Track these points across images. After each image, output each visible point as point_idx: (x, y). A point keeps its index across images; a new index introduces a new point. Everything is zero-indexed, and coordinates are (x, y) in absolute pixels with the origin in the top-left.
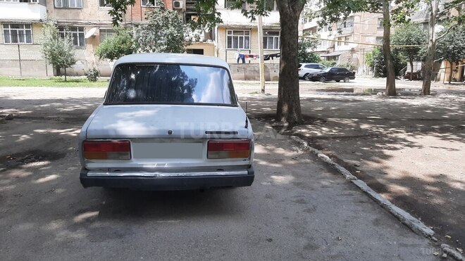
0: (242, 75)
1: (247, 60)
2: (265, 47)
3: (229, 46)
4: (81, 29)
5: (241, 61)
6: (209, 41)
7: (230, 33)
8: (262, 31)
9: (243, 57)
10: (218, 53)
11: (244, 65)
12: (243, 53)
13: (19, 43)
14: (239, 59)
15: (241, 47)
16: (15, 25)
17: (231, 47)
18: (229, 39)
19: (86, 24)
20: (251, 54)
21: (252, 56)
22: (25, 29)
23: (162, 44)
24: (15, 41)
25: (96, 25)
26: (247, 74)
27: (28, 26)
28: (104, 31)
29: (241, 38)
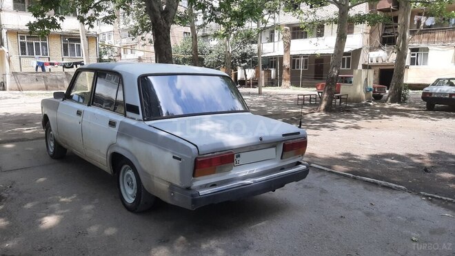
0: (42, 84)
1: (47, 68)
2: (66, 53)
3: (23, 52)
5: (40, 69)
7: (22, 38)
8: (85, 38)
9: (42, 66)
10: (9, 61)
11: (43, 74)
12: (41, 61)
14: (37, 67)
15: (38, 53)
17: (25, 54)
18: (23, 45)
20: (51, 61)
21: (53, 64)
26: (48, 83)
29: (37, 44)
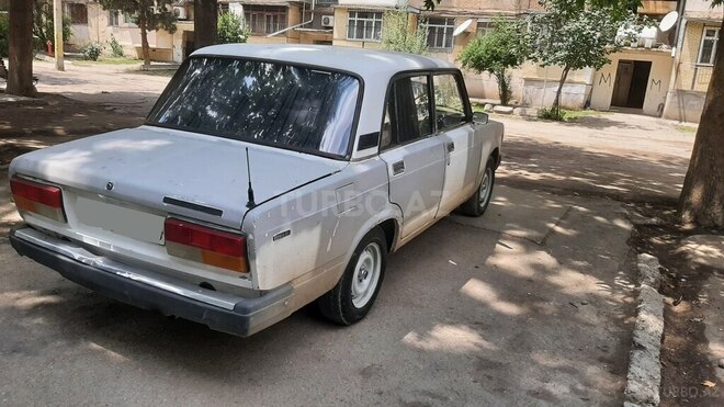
3: (706, 58)
4: (451, 21)
6: (664, 47)
7: (710, 33)
13: (365, 39)
16: (364, 14)
17: (706, 61)
18: (709, 45)
19: (459, 13)
22: (374, 20)
23: (560, 48)
24: (360, 36)
25: (474, 16)
27: (379, 14)
28: (484, 25)
